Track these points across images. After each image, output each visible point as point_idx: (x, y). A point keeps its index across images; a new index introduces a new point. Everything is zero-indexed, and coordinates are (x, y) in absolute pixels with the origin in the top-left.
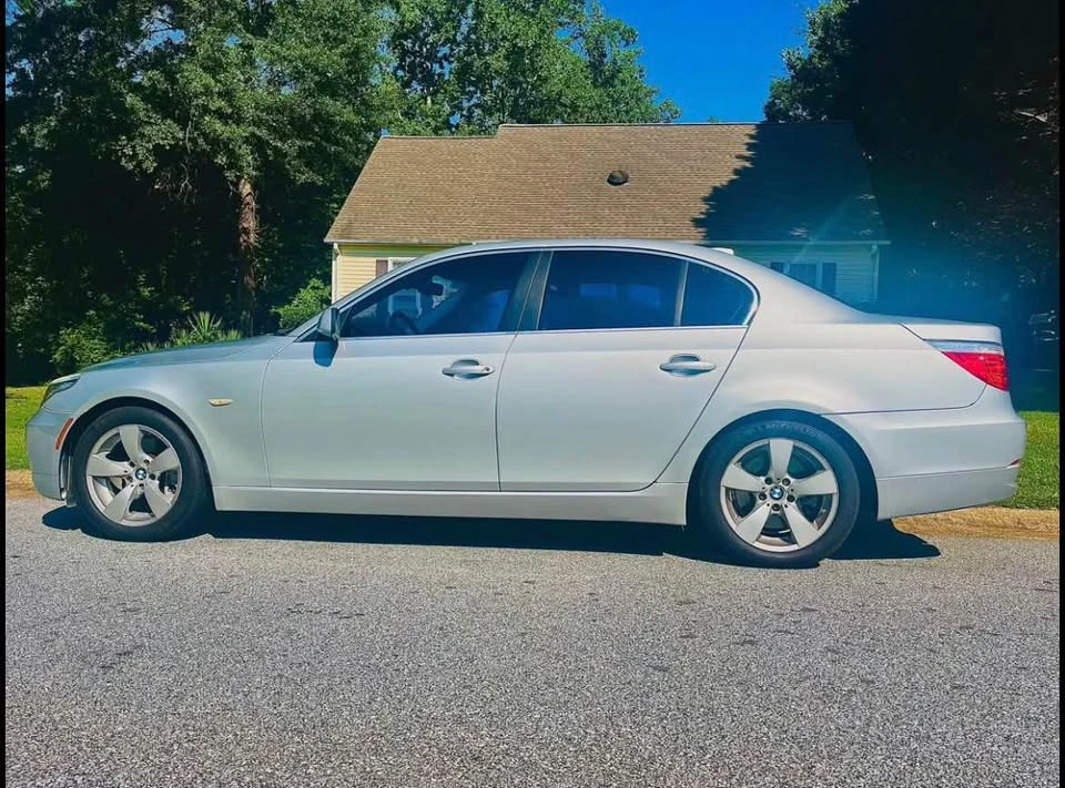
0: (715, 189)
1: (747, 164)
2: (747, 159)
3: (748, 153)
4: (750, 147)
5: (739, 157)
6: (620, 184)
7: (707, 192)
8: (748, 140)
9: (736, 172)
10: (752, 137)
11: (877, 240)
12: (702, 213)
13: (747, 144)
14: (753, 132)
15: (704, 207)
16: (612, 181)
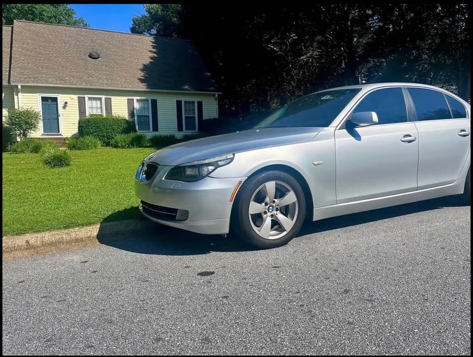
0: (144, 65)
1: (155, 55)
2: (155, 53)
3: (154, 50)
4: (154, 47)
5: (151, 51)
6: (97, 58)
7: (141, 67)
8: (152, 44)
9: (151, 58)
10: (153, 43)
11: (217, 92)
12: (142, 76)
13: (152, 46)
14: (153, 41)
15: (142, 74)
16: (91, 56)
